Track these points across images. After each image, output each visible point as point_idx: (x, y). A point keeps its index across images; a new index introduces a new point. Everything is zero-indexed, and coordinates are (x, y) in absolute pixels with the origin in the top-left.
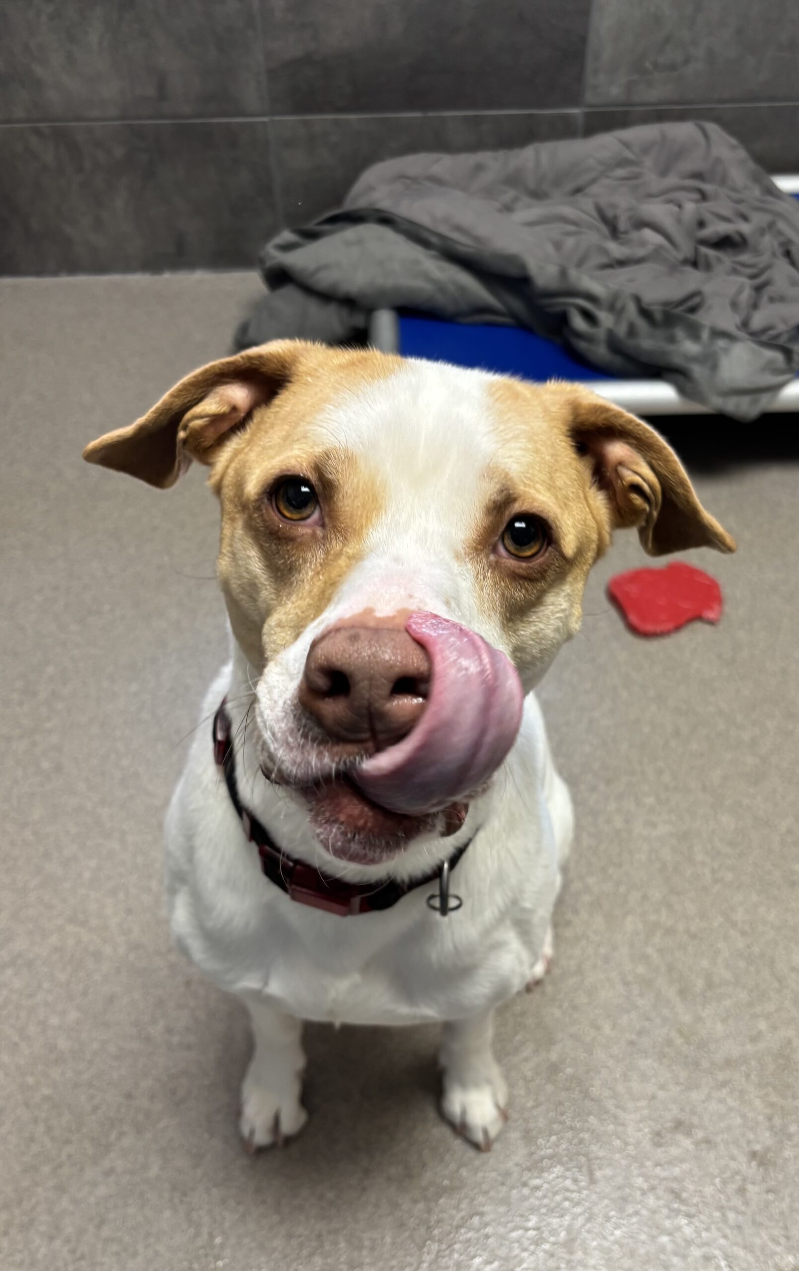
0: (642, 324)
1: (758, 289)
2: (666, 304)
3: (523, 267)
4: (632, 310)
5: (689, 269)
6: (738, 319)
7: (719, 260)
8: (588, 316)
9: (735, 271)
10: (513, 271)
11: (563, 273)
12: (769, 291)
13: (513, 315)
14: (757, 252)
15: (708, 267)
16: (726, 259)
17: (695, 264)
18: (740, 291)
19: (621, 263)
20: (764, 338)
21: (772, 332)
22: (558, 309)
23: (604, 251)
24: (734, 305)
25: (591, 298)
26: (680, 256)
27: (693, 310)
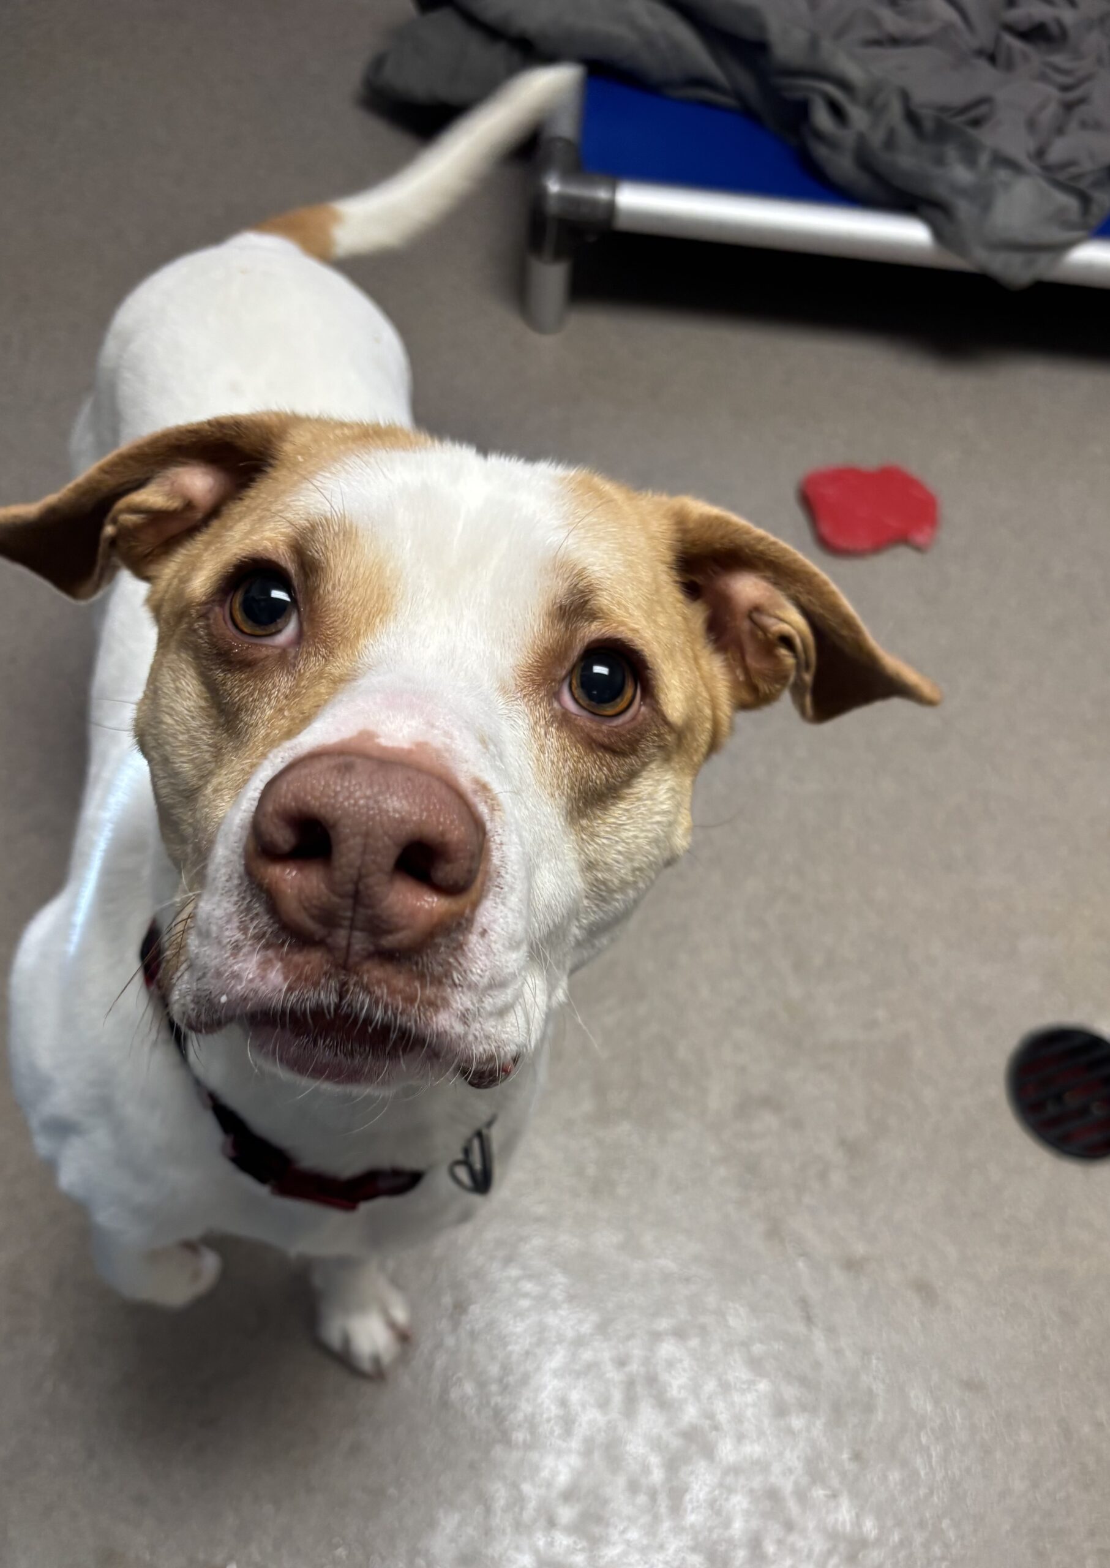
0: (904, 132)
1: (1069, 107)
2: (943, 109)
3: (762, 27)
4: (896, 110)
5: (983, 64)
6: (1032, 145)
7: (1026, 57)
8: (837, 111)
9: (1043, 77)
10: (748, 32)
11: (814, 44)
12: (1082, 111)
13: (739, 96)
14: (1078, 55)
15: (1009, 66)
16: (1034, 56)
17: (992, 59)
18: (1042, 107)
19: (895, 41)
20: (1062, 176)
21: (1073, 170)
22: (798, 95)
23: (876, 22)
24: (1031, 125)
25: (844, 84)
26: (975, 43)
27: (976, 123)
